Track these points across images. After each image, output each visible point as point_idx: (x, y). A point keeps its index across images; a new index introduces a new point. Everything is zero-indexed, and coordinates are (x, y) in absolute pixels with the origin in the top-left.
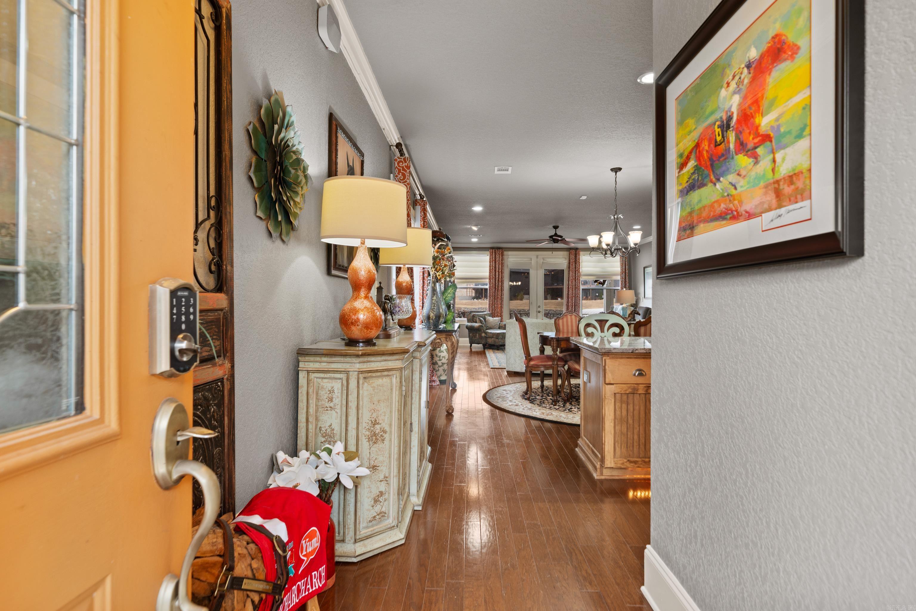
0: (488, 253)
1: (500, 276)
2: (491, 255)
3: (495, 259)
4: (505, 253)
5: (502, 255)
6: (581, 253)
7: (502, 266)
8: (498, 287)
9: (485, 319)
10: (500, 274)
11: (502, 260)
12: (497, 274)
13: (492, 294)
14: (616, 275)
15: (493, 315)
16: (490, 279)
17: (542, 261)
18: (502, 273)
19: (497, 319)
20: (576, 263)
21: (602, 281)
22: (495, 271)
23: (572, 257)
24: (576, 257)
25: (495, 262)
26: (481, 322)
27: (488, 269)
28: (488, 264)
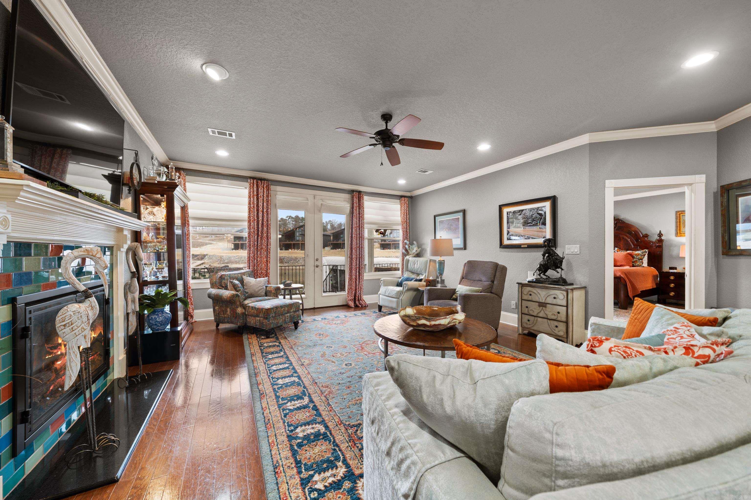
0: (247, 184)
1: (265, 220)
2: (251, 187)
3: (257, 195)
4: (272, 187)
5: (268, 190)
6: (365, 198)
7: (267, 205)
8: (262, 233)
9: (242, 281)
10: (265, 215)
11: (268, 196)
12: (260, 215)
13: (254, 242)
14: (397, 224)
15: (255, 274)
16: (249, 221)
17: (320, 202)
18: (267, 214)
19: (262, 280)
20: (359, 209)
21: (383, 231)
22: (258, 210)
23: (356, 200)
24: (359, 201)
25: (258, 199)
26: (235, 287)
27: (246, 208)
28: (246, 200)
